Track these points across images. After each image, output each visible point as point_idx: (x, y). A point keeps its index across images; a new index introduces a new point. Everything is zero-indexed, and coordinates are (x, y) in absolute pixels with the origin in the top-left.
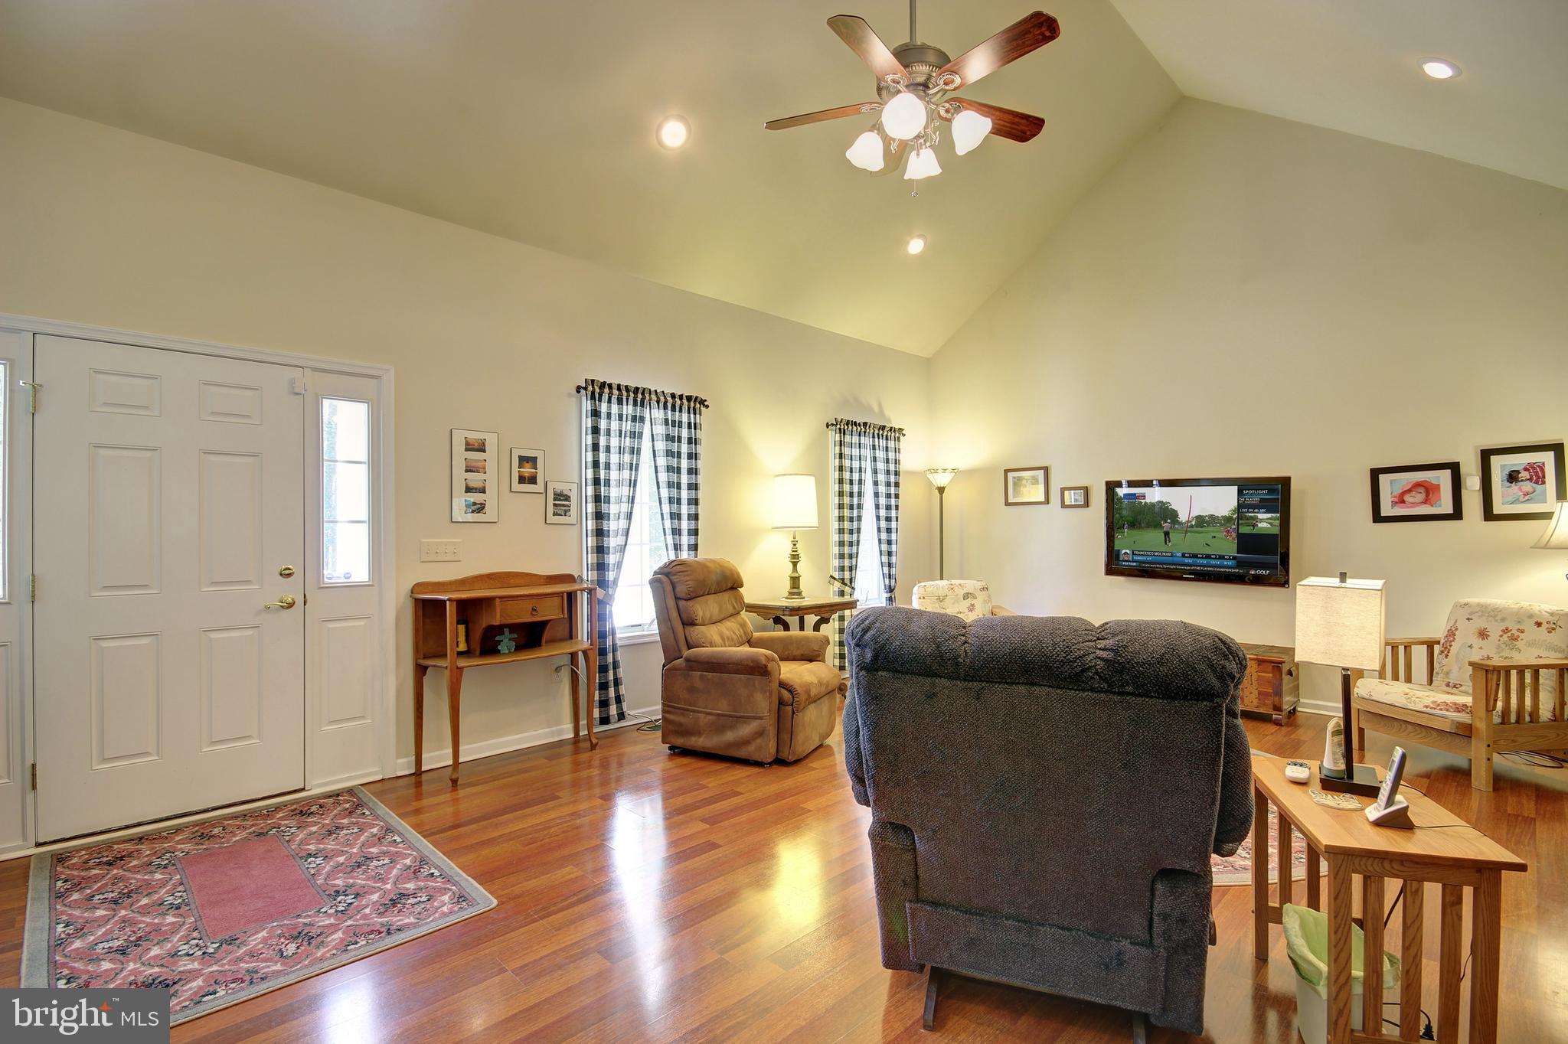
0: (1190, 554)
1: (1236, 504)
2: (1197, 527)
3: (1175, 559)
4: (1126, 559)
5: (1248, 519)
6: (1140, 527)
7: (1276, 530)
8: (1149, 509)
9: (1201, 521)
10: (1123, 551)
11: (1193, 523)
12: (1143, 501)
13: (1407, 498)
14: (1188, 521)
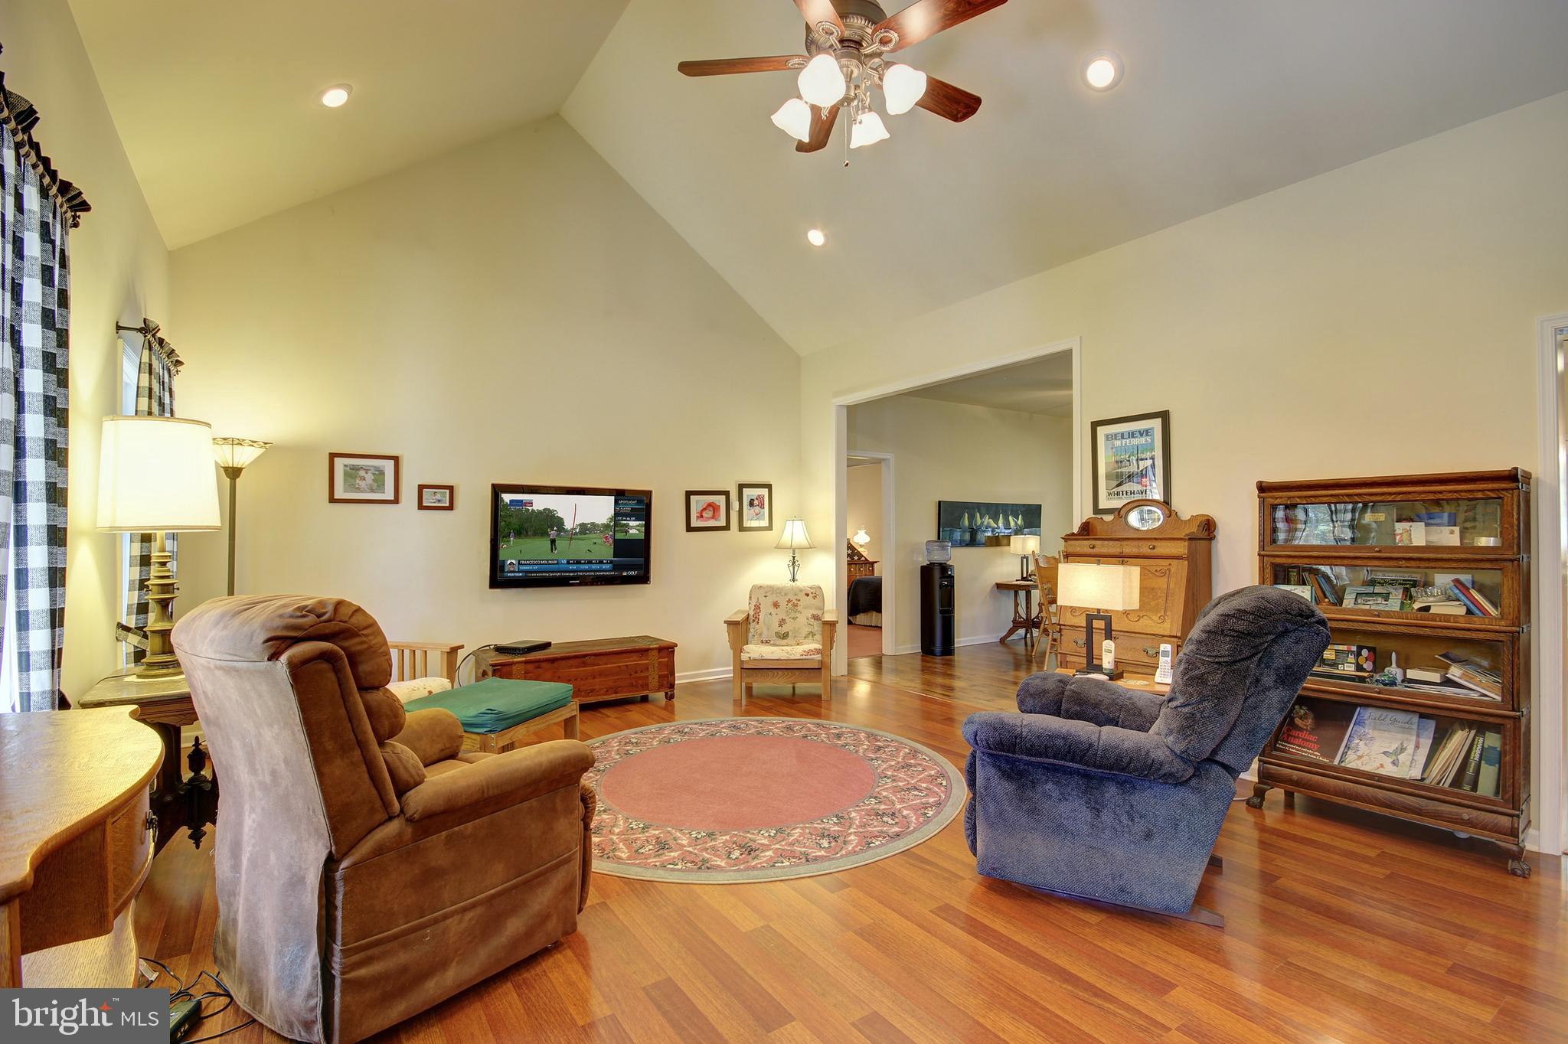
0: (574, 560)
1: (613, 513)
2: (580, 534)
3: (560, 566)
4: (512, 569)
5: (622, 526)
6: (527, 535)
7: (642, 536)
8: (536, 516)
9: (584, 529)
10: (509, 562)
11: (577, 531)
12: (530, 508)
13: (704, 514)
14: (573, 529)
